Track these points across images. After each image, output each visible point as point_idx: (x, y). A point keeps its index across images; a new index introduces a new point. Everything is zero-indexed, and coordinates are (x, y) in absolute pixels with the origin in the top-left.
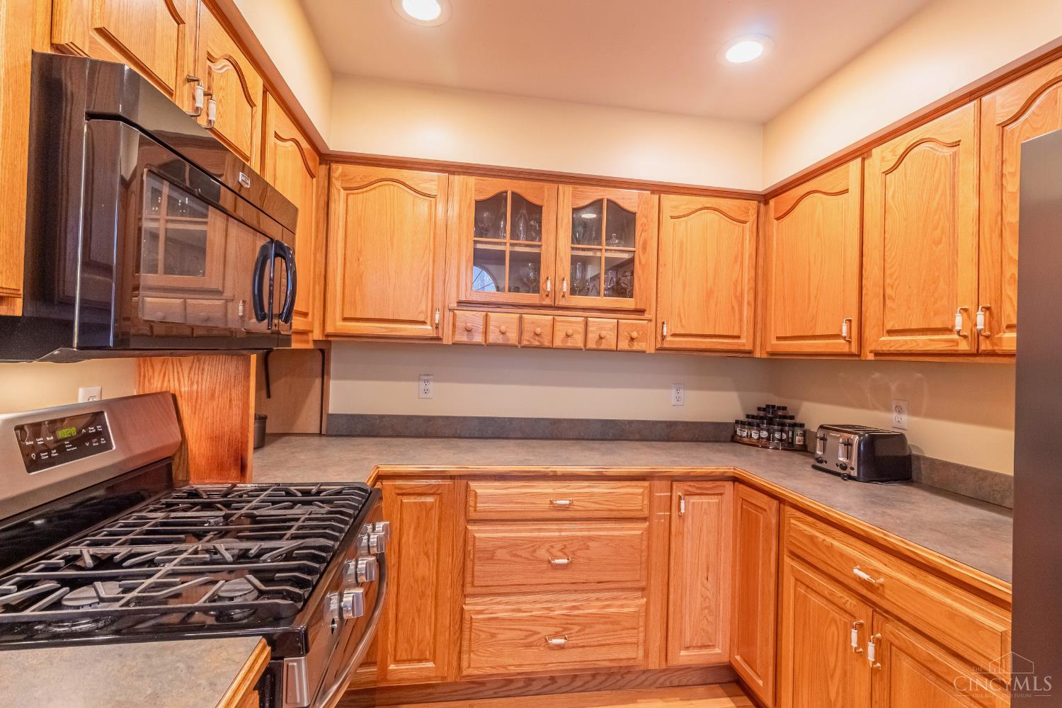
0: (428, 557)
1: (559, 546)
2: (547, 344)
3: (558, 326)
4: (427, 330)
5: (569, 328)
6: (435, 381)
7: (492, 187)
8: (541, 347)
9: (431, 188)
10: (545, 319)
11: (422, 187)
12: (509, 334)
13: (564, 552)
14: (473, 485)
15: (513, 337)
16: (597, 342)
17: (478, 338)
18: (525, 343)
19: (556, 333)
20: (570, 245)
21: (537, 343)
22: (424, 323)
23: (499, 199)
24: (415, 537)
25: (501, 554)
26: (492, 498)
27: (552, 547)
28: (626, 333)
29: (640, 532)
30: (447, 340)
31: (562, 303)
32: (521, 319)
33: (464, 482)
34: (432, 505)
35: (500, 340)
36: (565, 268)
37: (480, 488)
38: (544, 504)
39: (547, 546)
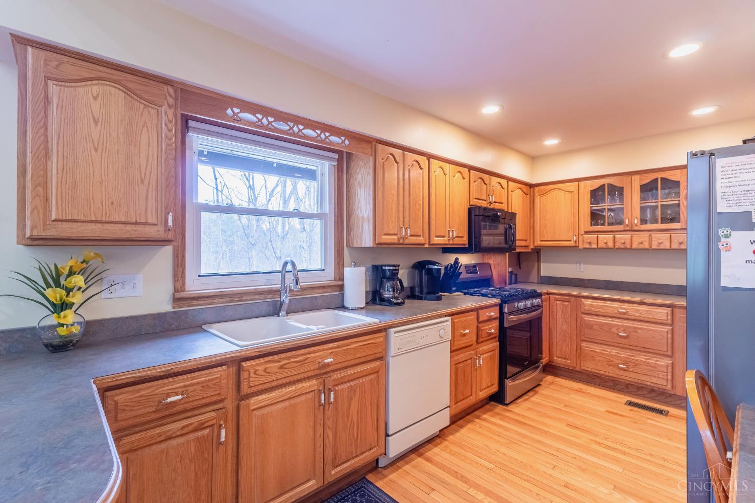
0: (567, 323)
1: (622, 329)
2: (628, 247)
3: (634, 239)
4: (572, 243)
5: (639, 241)
6: (584, 264)
7: (597, 183)
8: (626, 249)
9: (572, 189)
10: (627, 236)
11: (568, 189)
12: (608, 244)
13: (624, 331)
14: (583, 300)
15: (611, 245)
16: (658, 245)
17: (594, 246)
18: (617, 247)
19: (633, 242)
20: (639, 202)
21: (623, 247)
22: (570, 241)
23: (602, 187)
24: (561, 315)
25: (595, 327)
26: (590, 305)
27: (619, 328)
28: (676, 241)
29: (666, 330)
30: (581, 247)
31: (636, 228)
32: (614, 237)
33: (580, 299)
34: (567, 305)
35: (604, 246)
36: (637, 213)
37: (587, 302)
38: (615, 311)
39: (616, 328)
